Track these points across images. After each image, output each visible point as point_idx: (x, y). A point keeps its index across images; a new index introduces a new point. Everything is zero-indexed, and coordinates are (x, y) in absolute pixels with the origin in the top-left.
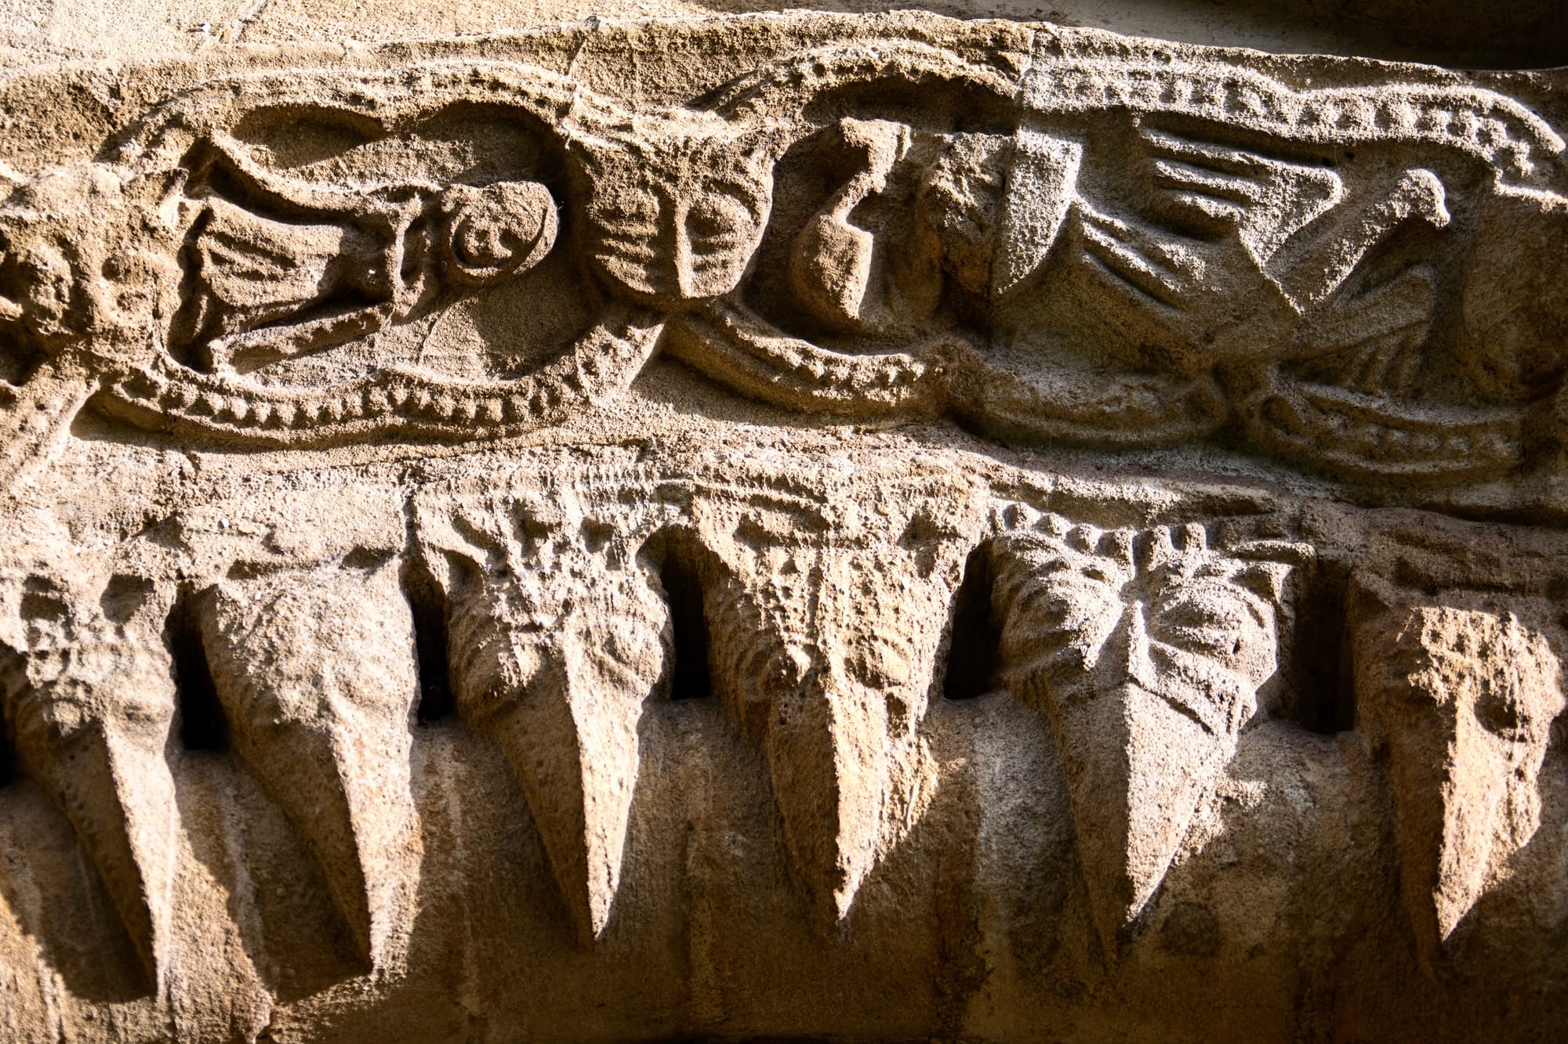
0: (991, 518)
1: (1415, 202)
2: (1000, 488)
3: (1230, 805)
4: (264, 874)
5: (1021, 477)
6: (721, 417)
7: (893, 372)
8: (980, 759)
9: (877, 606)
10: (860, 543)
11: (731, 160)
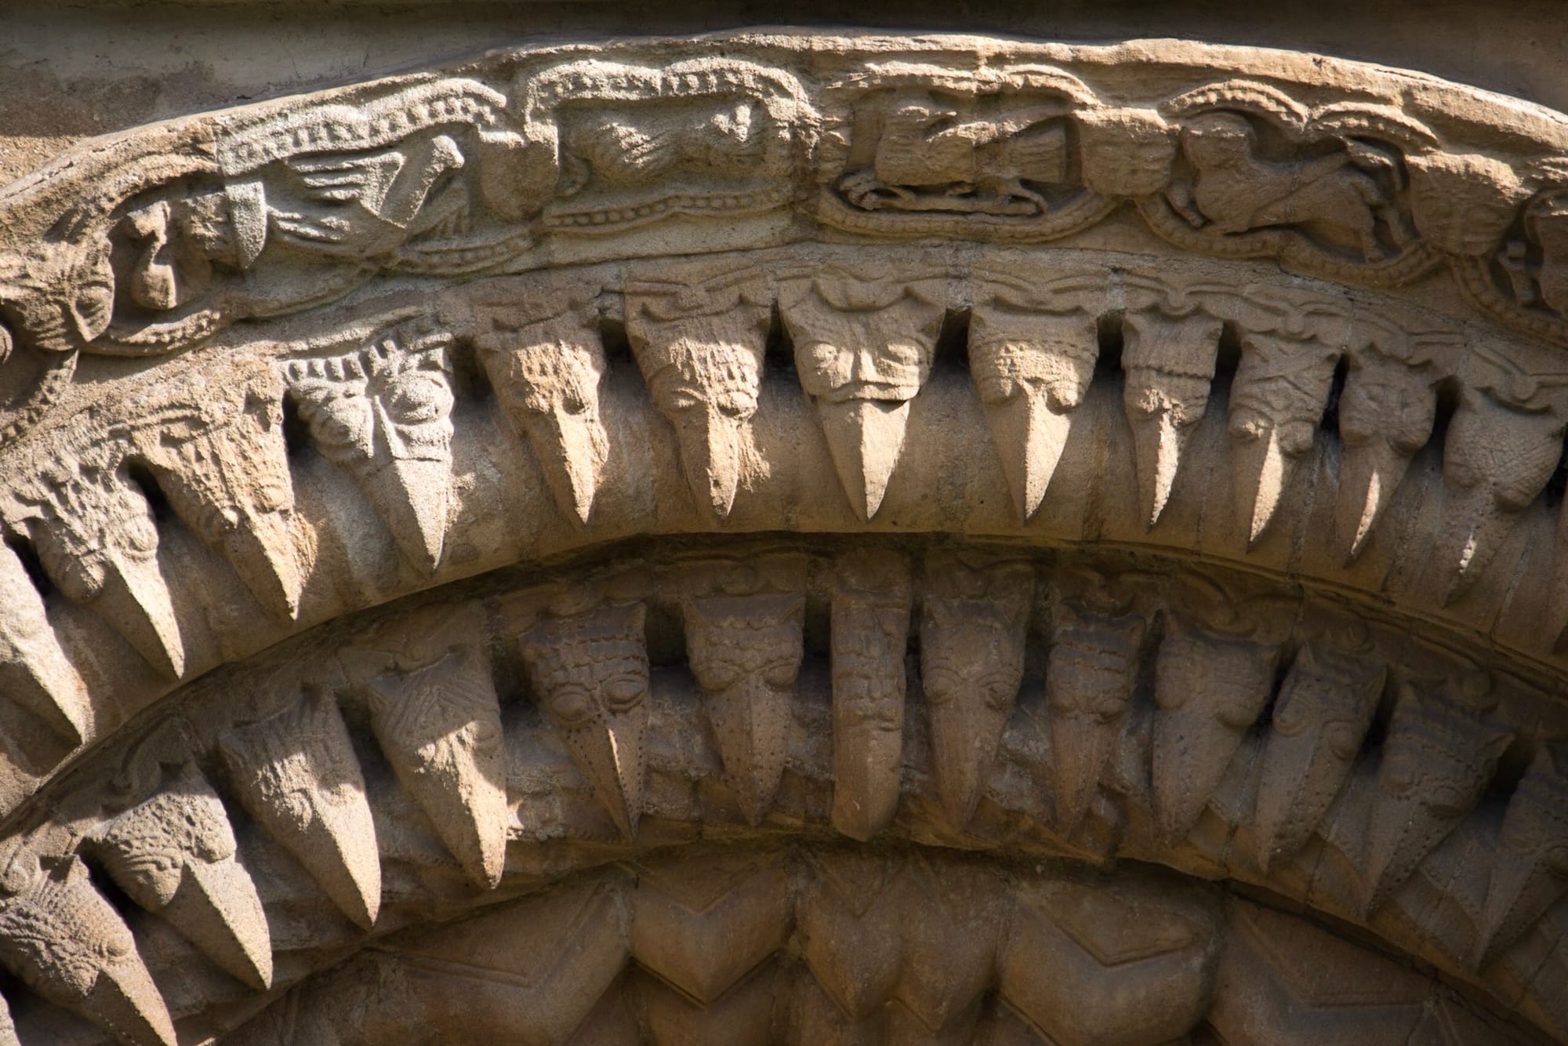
0: (285, 378)
1: (445, 162)
2: (282, 357)
3: (461, 491)
4: (18, 735)
5: (290, 348)
6: (122, 375)
7: (204, 323)
8: (333, 516)
9: (255, 466)
10: (226, 424)
11: (88, 271)
